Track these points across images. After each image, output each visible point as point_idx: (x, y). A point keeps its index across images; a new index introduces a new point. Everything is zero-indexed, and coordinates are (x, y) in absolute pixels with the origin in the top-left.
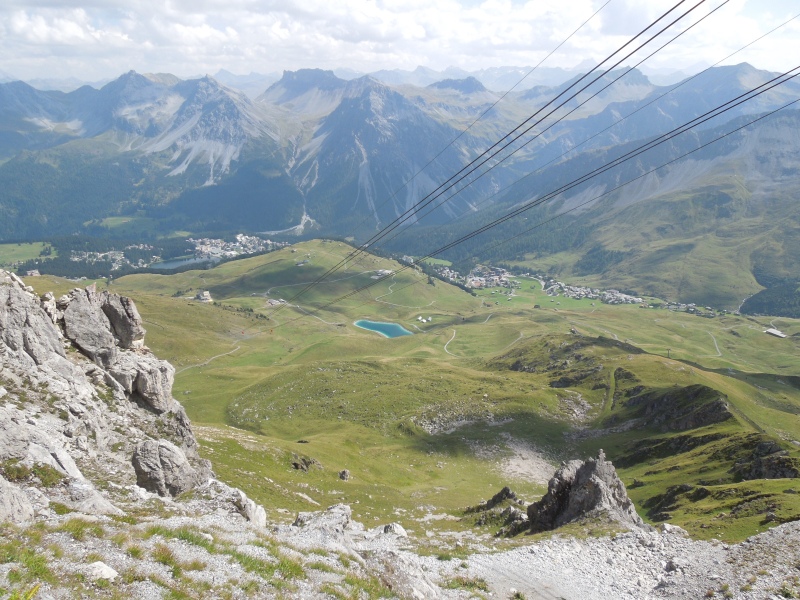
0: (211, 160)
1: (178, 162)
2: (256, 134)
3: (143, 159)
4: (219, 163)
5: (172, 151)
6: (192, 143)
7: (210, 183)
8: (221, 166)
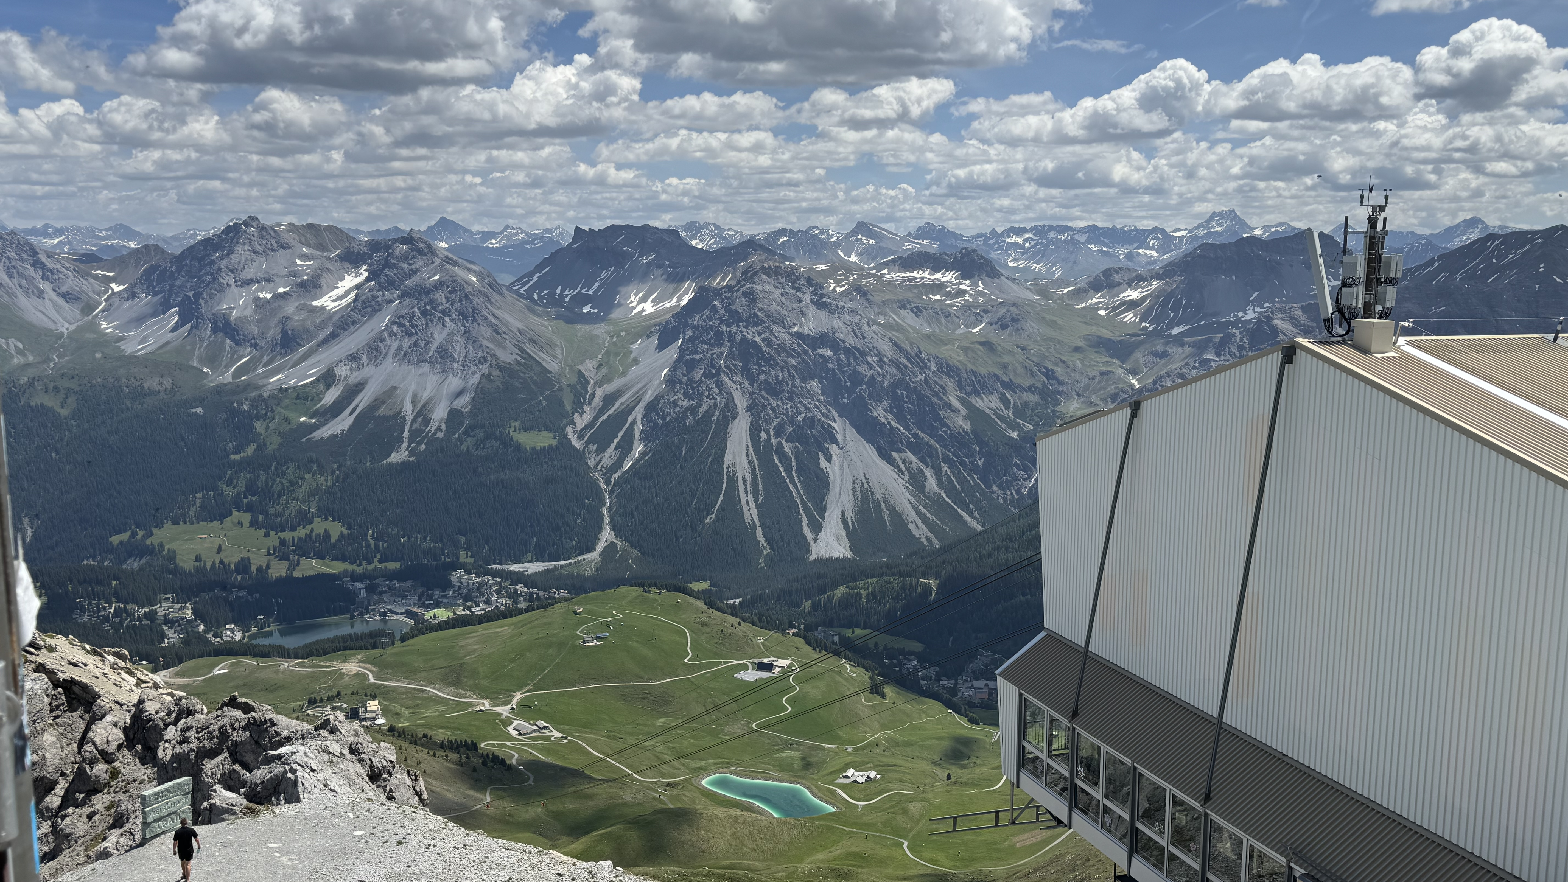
0: (408, 410)
1: (336, 409)
2: (508, 356)
3: (258, 401)
4: (423, 414)
5: (322, 387)
6: (368, 371)
7: (399, 456)
8: (427, 421)
